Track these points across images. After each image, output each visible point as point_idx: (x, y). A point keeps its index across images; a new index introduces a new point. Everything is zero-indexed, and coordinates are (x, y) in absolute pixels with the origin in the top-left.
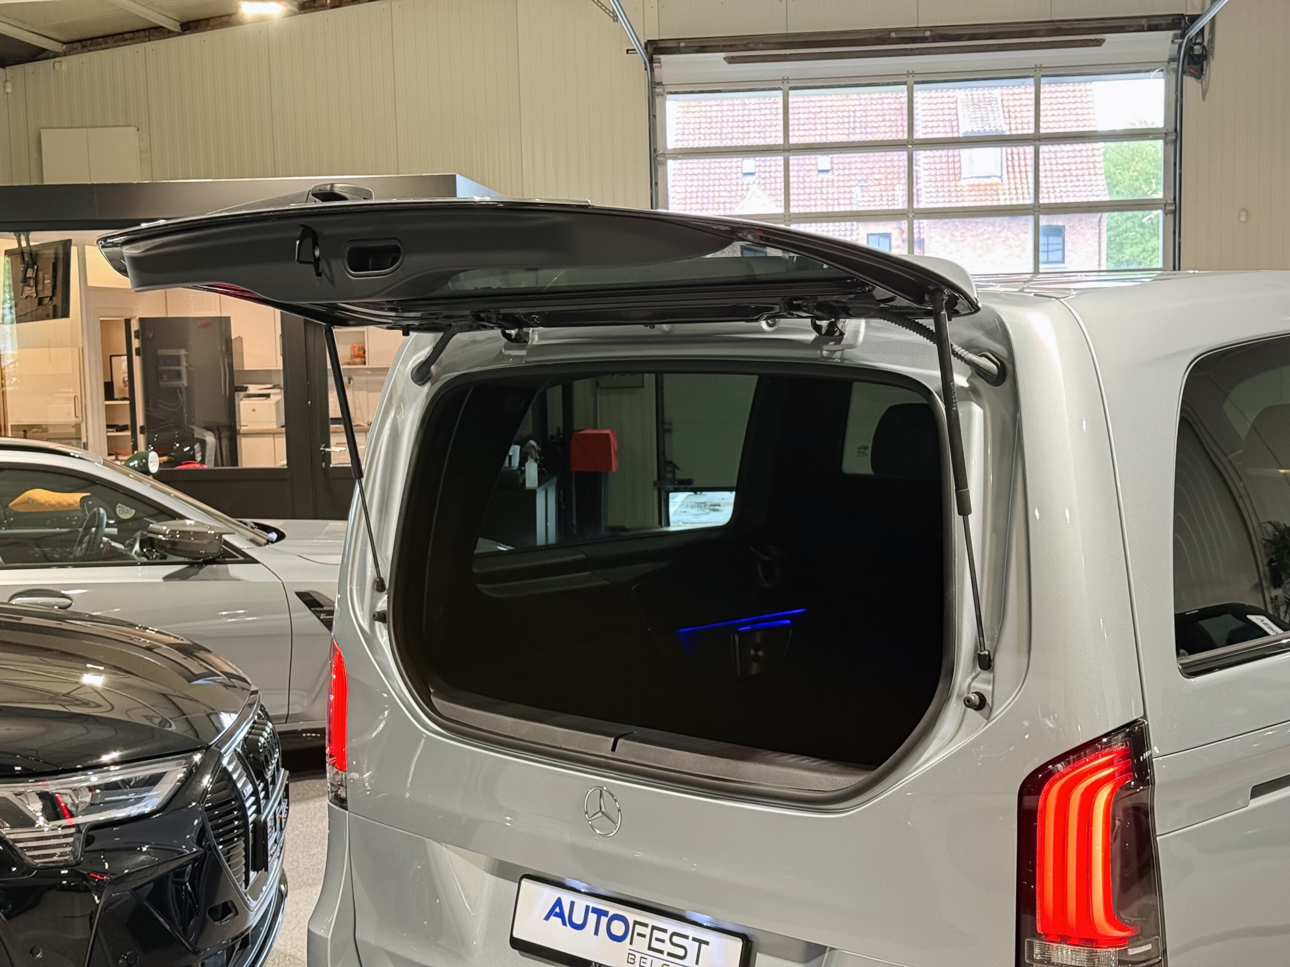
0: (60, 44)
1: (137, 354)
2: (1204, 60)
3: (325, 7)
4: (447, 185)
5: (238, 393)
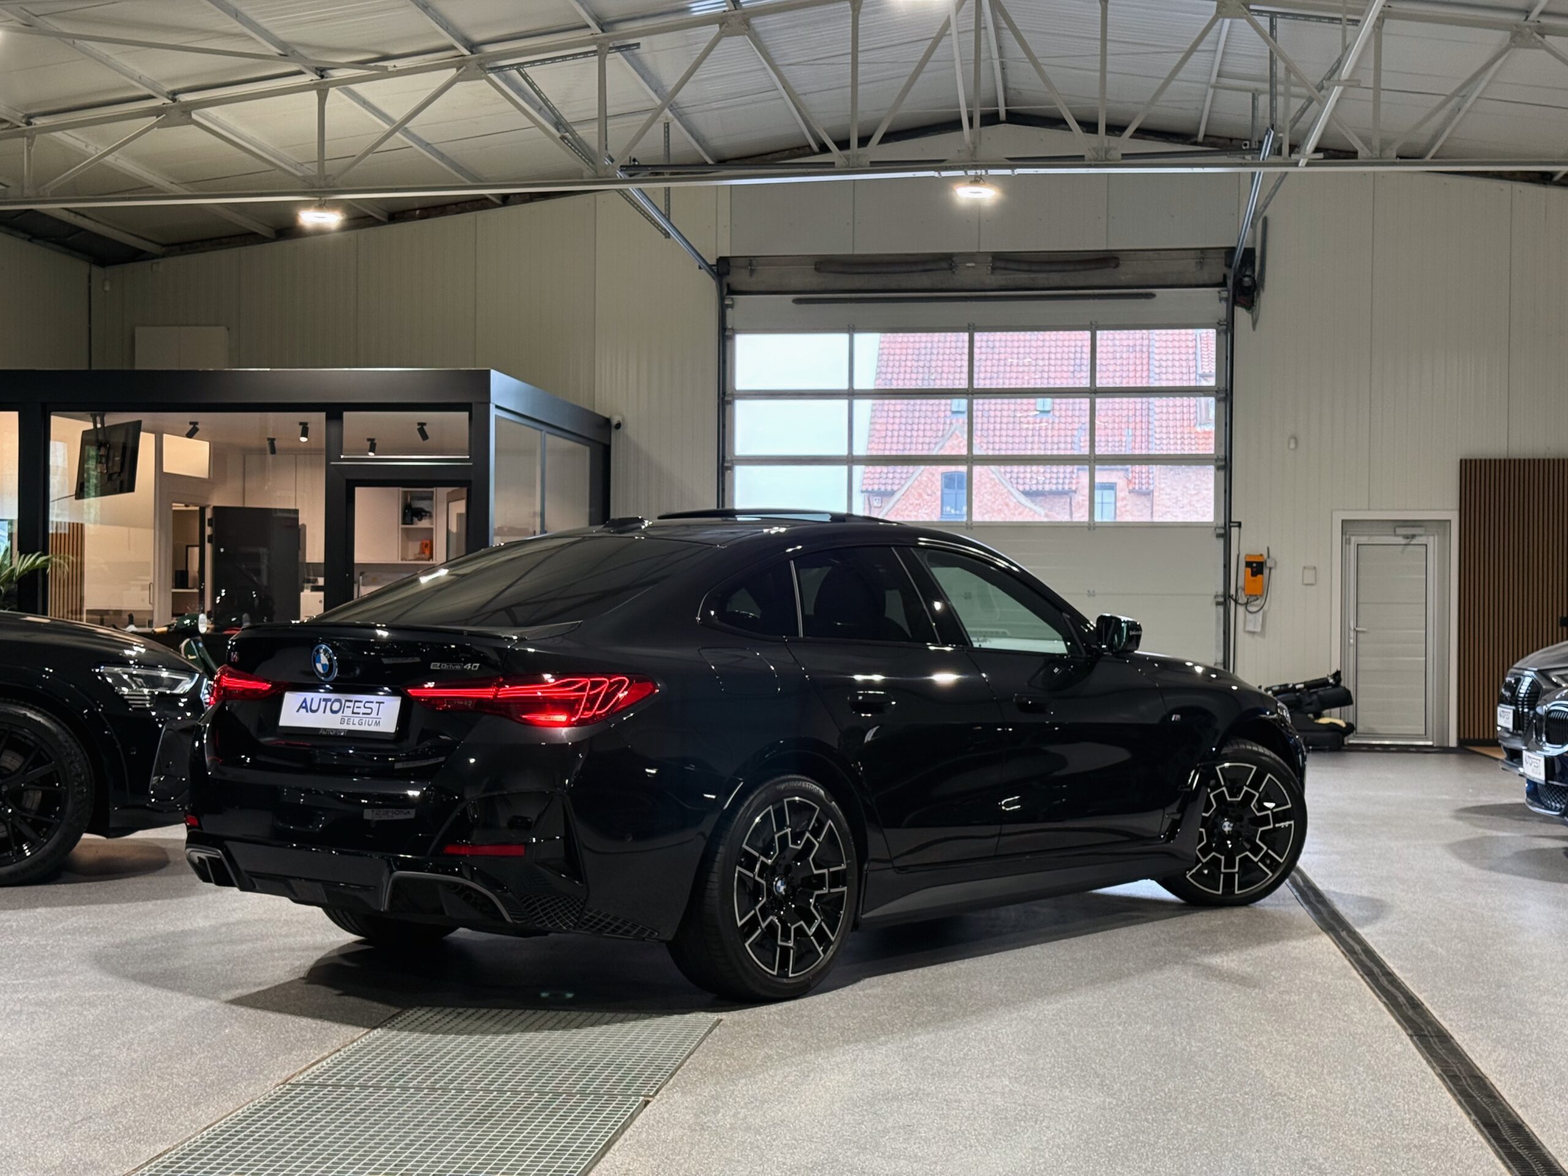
0: (159, 247)
1: (209, 541)
2: (1254, 291)
3: (413, 218)
4: (482, 380)
5: (306, 585)
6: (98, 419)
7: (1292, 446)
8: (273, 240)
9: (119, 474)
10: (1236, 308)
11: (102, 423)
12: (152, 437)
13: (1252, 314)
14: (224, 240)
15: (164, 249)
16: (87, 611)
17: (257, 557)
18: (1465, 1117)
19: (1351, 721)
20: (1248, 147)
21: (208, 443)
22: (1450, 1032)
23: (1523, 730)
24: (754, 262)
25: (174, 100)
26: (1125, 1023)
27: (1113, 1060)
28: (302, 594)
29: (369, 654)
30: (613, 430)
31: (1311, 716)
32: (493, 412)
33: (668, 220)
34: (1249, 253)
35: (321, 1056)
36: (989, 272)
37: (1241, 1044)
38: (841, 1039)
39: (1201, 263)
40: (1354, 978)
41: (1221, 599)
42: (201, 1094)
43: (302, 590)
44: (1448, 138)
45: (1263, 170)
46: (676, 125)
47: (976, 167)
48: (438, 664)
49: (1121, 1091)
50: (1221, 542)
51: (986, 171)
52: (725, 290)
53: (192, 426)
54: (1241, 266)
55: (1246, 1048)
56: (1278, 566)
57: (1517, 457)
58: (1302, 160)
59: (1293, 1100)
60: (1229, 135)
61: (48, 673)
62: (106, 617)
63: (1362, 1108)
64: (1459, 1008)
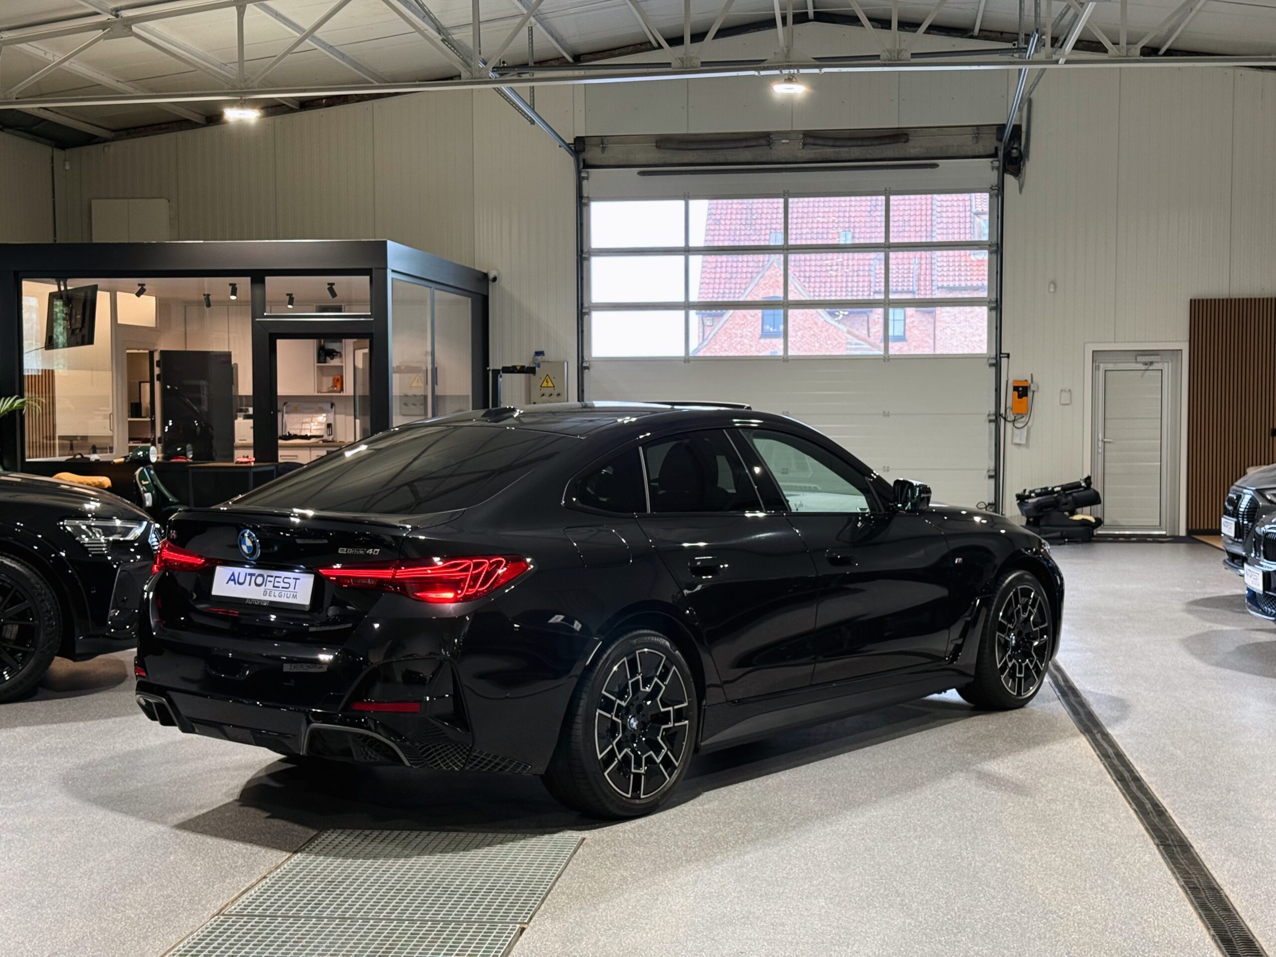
0: (110, 132)
1: (158, 379)
2: (1020, 161)
3: (320, 106)
4: (380, 249)
5: (239, 414)
6: (62, 283)
7: (1052, 290)
8: (204, 126)
9: (81, 330)
10: (1005, 175)
11: (65, 286)
12: (108, 294)
13: (1019, 180)
14: (163, 126)
15: (113, 134)
16: (61, 438)
17: (198, 389)
18: (1205, 931)
19: (1099, 516)
20: (1016, 46)
21: (154, 299)
22: (1189, 839)
23: (1243, 539)
24: (605, 140)
25: (117, 16)
26: (920, 837)
27: (911, 877)
28: (236, 421)
29: (284, 535)
30: (490, 283)
31: (1067, 513)
32: (390, 275)
33: (533, 109)
34: (1017, 129)
35: (250, 883)
36: (801, 147)
37: (1017, 857)
38: (684, 858)
39: (977, 138)
40: (1108, 784)
41: (993, 418)
42: (149, 927)
43: (236, 418)
44: (1182, 32)
45: (1028, 67)
46: (539, 29)
47: (789, 67)
48: (345, 549)
49: (918, 910)
50: (993, 369)
51: (798, 71)
52: (581, 165)
53: (140, 287)
54: (1009, 140)
55: (1021, 862)
56: (1040, 389)
57: (1237, 297)
58: (1061, 60)
59: (1062, 919)
60: (1000, 30)
61: (19, 527)
62: (75, 442)
63: (1120, 926)
64: (1195, 815)
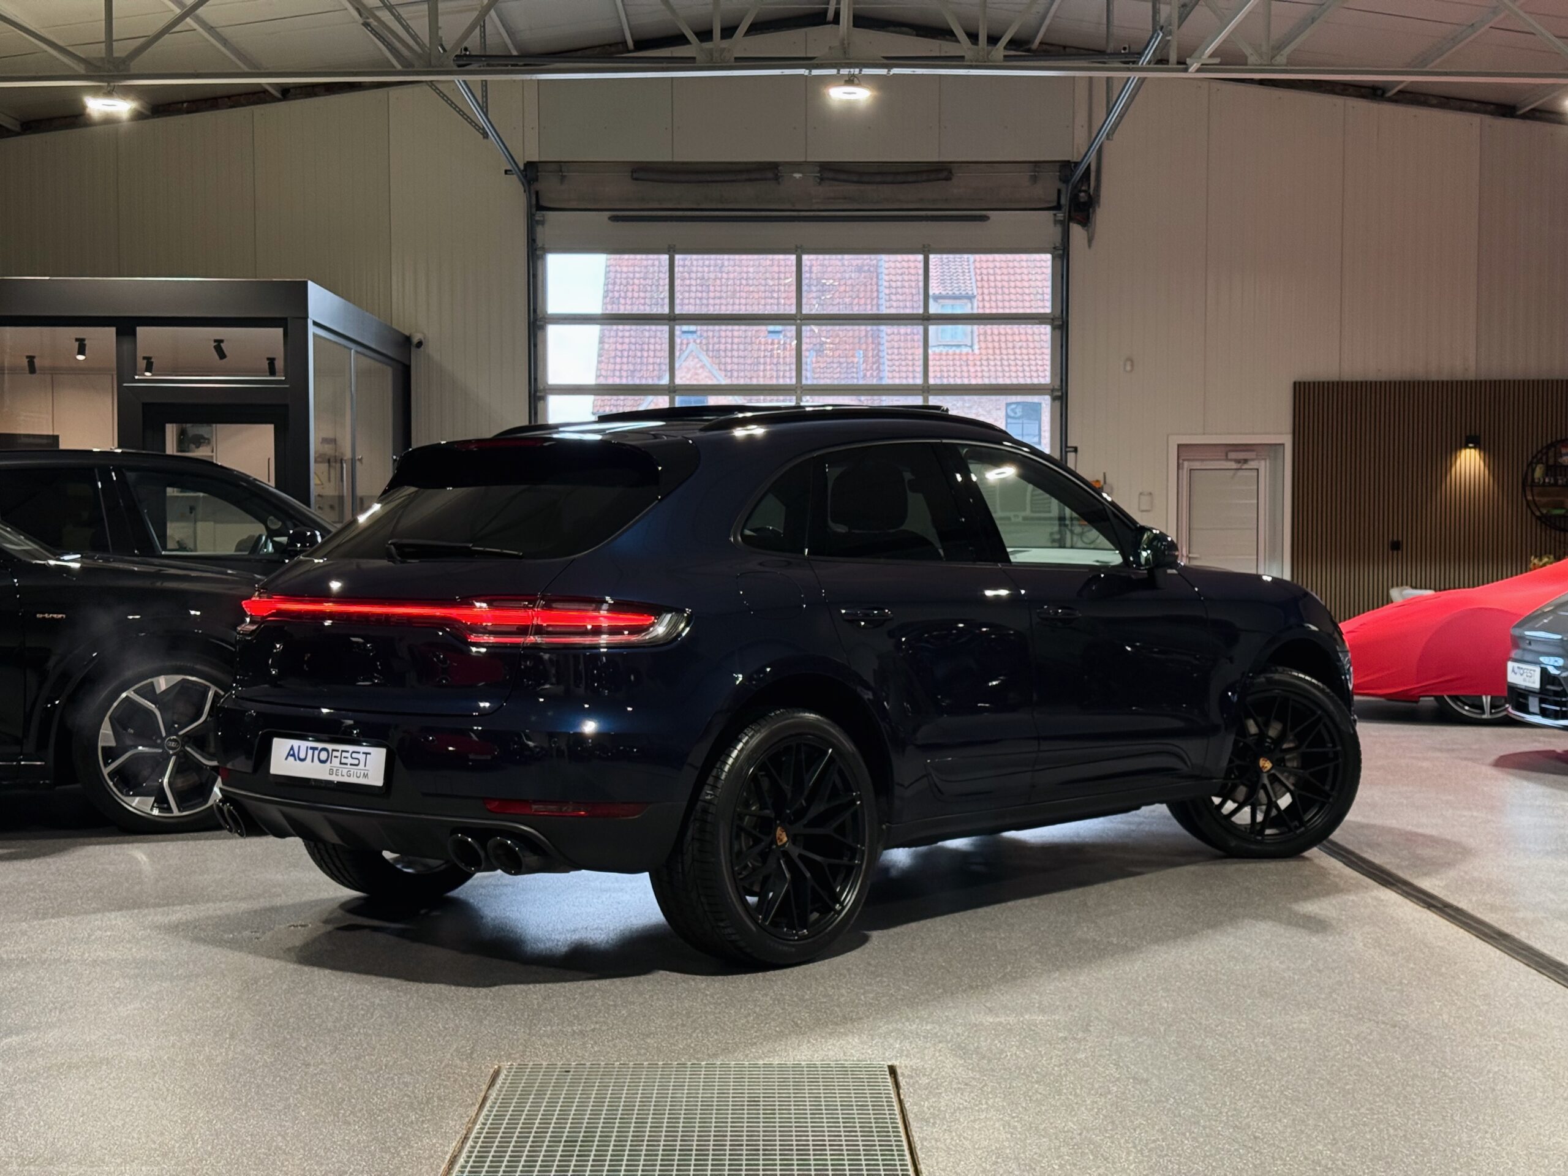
2: (1090, 207)
3: (179, 112)
4: (300, 292)
7: (1128, 368)
10: (1071, 224)
13: (1087, 230)
24: (564, 168)
30: (413, 349)
33: (486, 114)
36: (817, 183)
39: (1034, 179)
47: (848, 65)
51: (861, 70)
52: (534, 200)
54: (1079, 181)
56: (1115, 492)
57: (1349, 379)
58: (1193, 66)
